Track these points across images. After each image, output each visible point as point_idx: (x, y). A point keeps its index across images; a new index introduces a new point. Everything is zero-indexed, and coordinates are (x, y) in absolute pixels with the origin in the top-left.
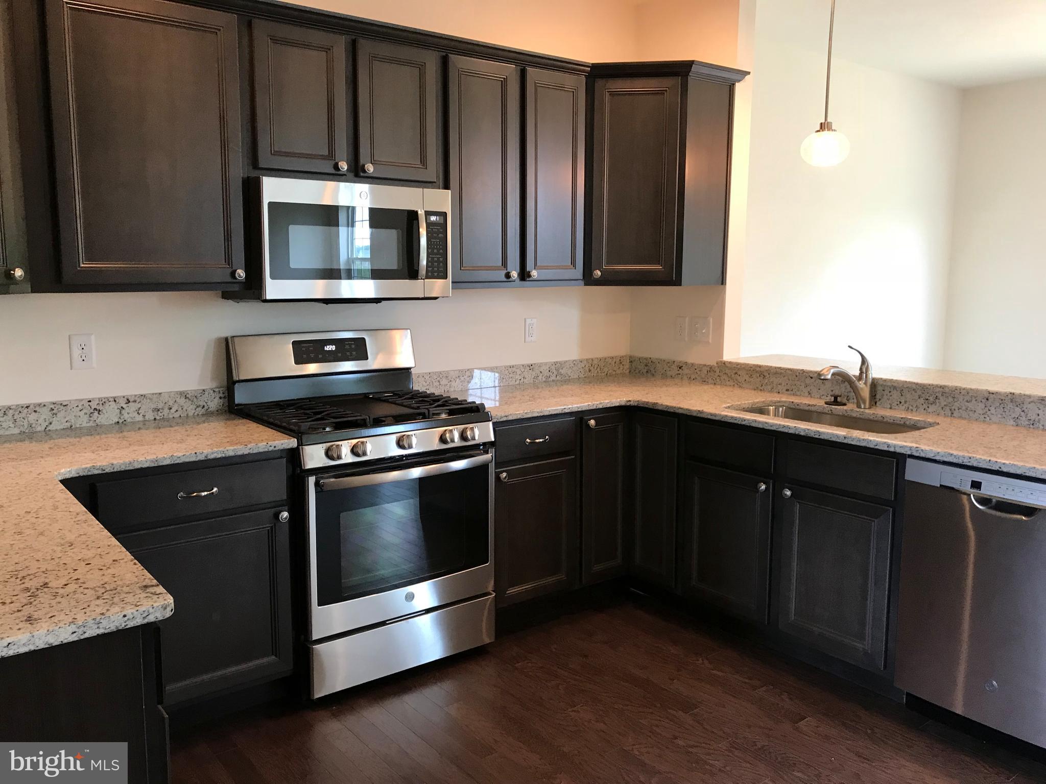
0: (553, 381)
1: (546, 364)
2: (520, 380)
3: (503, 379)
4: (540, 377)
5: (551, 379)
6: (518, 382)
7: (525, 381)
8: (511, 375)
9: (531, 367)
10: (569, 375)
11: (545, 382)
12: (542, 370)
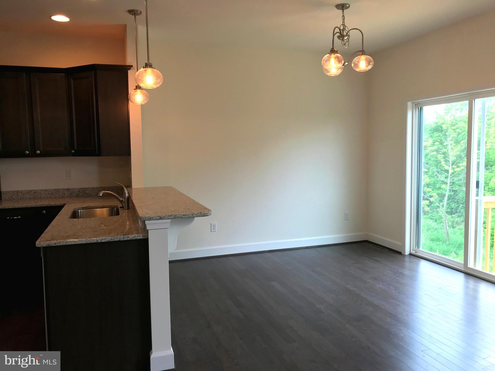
0: (81, 196)
1: (77, 189)
2: (62, 195)
3: (52, 194)
4: (73, 194)
5: (80, 195)
6: (61, 196)
7: (65, 195)
8: (57, 193)
9: (68, 190)
10: (91, 193)
11: (76, 196)
12: (74, 191)
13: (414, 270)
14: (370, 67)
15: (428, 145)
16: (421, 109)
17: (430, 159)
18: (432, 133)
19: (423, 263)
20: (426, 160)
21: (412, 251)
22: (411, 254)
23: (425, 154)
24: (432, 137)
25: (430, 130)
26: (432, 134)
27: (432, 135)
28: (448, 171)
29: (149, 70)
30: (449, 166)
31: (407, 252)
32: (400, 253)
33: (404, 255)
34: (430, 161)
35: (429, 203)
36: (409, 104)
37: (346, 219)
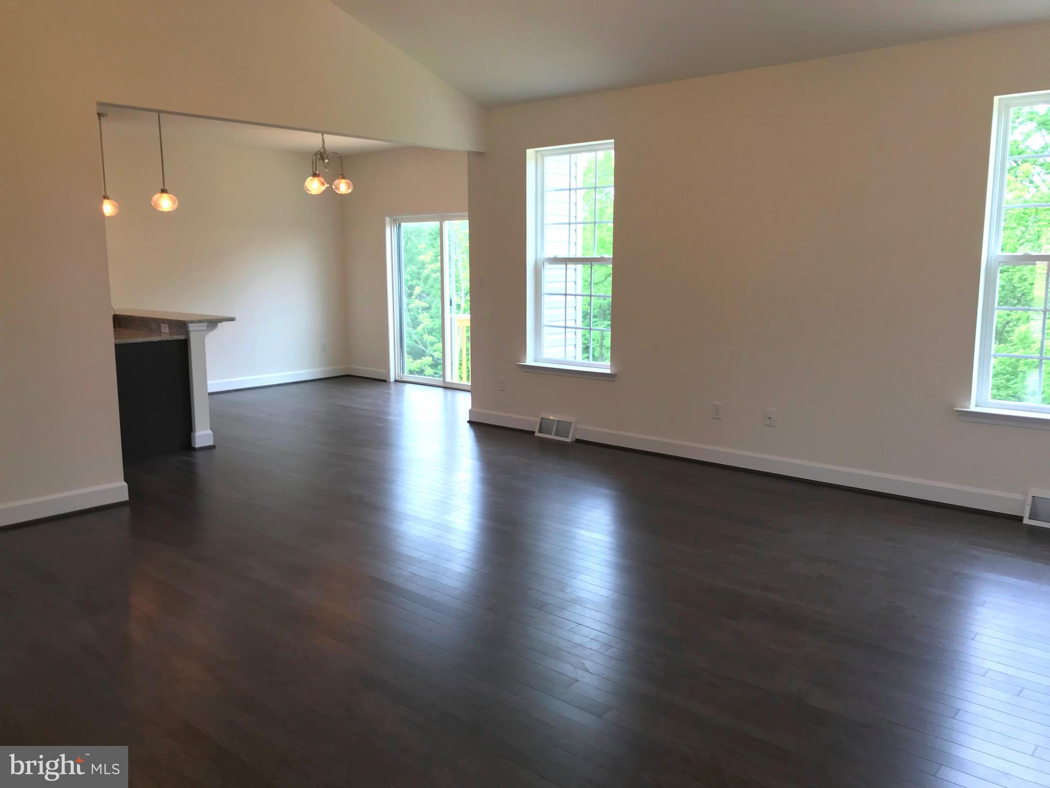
13: (400, 393)
14: (350, 191)
15: (427, 262)
16: (400, 225)
17: (432, 287)
18: (433, 239)
19: (408, 386)
20: (427, 287)
21: (397, 378)
22: (396, 381)
23: (424, 277)
24: (433, 247)
25: (430, 234)
26: (434, 241)
27: (434, 243)
28: (460, 305)
29: (165, 195)
30: (461, 297)
31: (392, 379)
32: (385, 381)
33: (390, 382)
34: (432, 289)
35: (433, 360)
36: (387, 219)
37: (323, 350)
